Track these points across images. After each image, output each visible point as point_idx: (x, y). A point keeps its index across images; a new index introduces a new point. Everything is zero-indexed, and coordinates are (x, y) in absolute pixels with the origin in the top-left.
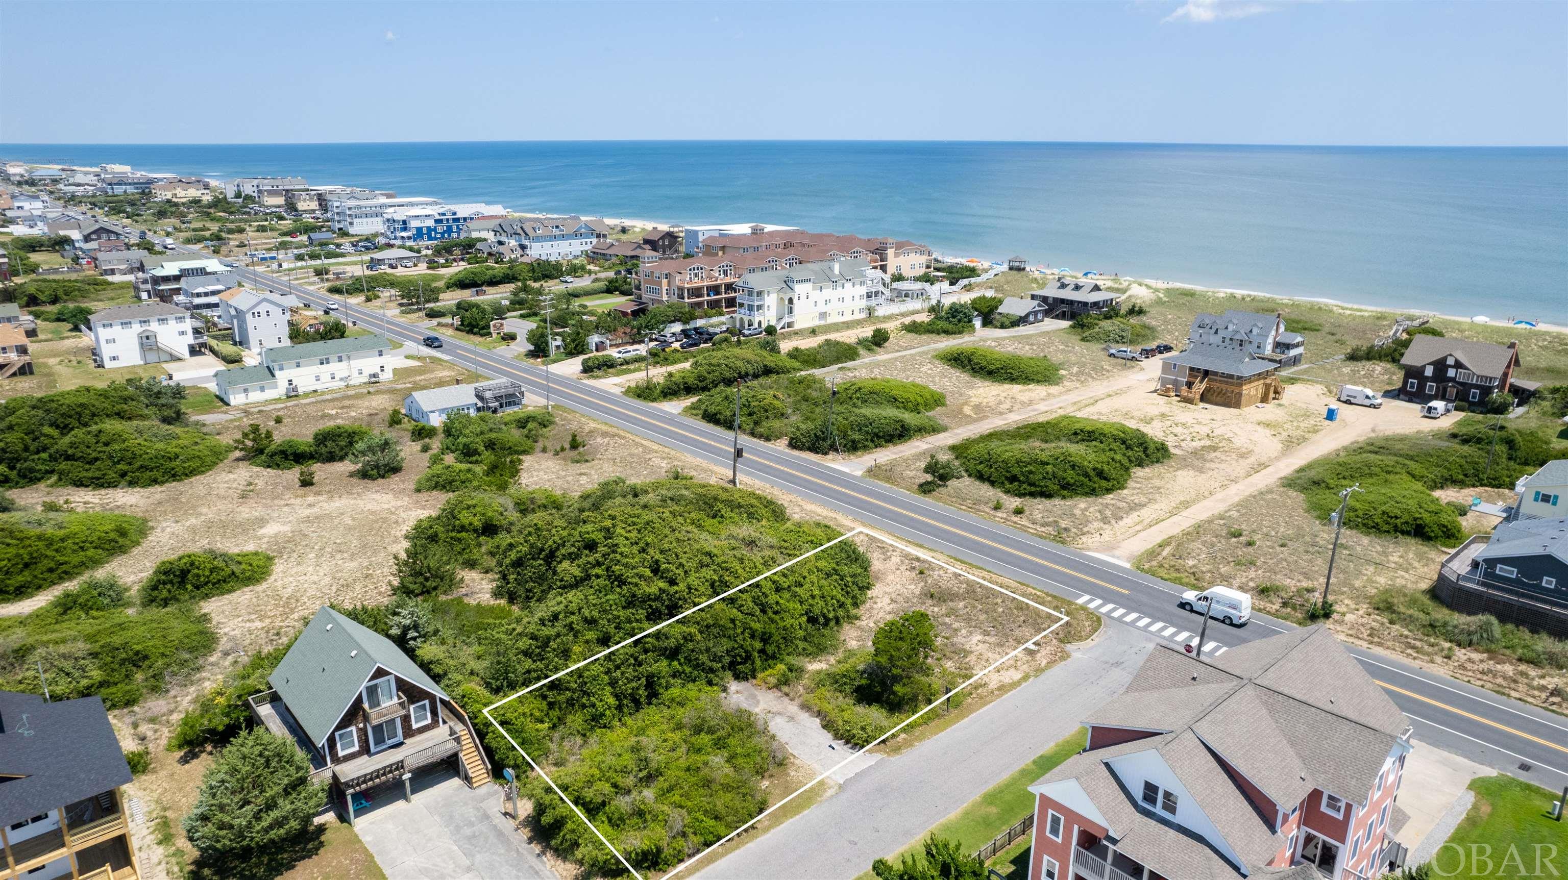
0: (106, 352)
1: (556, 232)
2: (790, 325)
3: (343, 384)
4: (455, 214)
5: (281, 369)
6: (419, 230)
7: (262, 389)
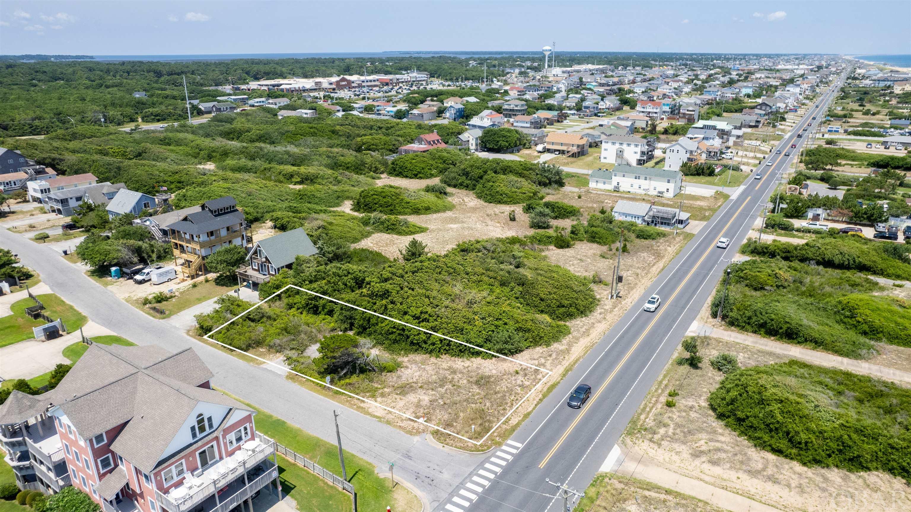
0: (603, 154)
3: (644, 192)
5: (615, 176)
7: (604, 183)
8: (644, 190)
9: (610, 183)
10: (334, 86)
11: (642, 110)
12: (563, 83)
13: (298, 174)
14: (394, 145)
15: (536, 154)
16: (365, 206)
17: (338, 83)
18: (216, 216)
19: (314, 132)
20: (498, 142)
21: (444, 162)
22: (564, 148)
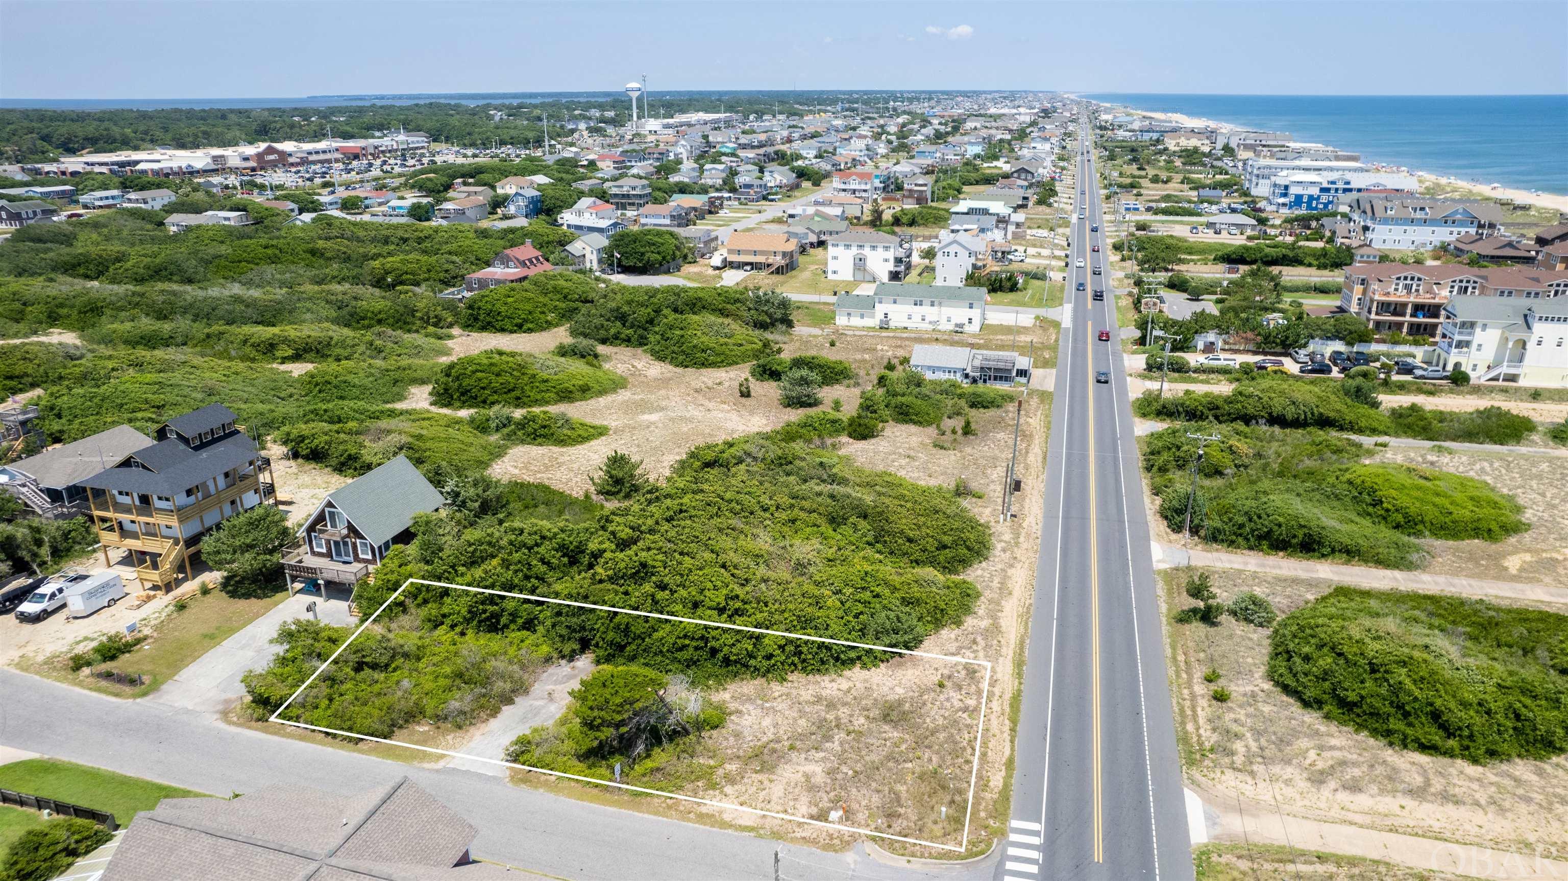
0: (831, 266)
1: (1419, 215)
2: (1513, 378)
3: (931, 327)
4: (1348, 183)
5: (880, 302)
6: (1299, 198)
7: (862, 316)
8: (930, 323)
9: (873, 317)
10: (252, 164)
11: (843, 187)
12: (683, 146)
13: (286, 341)
14: (447, 271)
15: (711, 272)
16: (463, 394)
17: (260, 156)
18: (196, 449)
19: (276, 256)
20: (643, 254)
21: (565, 297)
22: (760, 259)
